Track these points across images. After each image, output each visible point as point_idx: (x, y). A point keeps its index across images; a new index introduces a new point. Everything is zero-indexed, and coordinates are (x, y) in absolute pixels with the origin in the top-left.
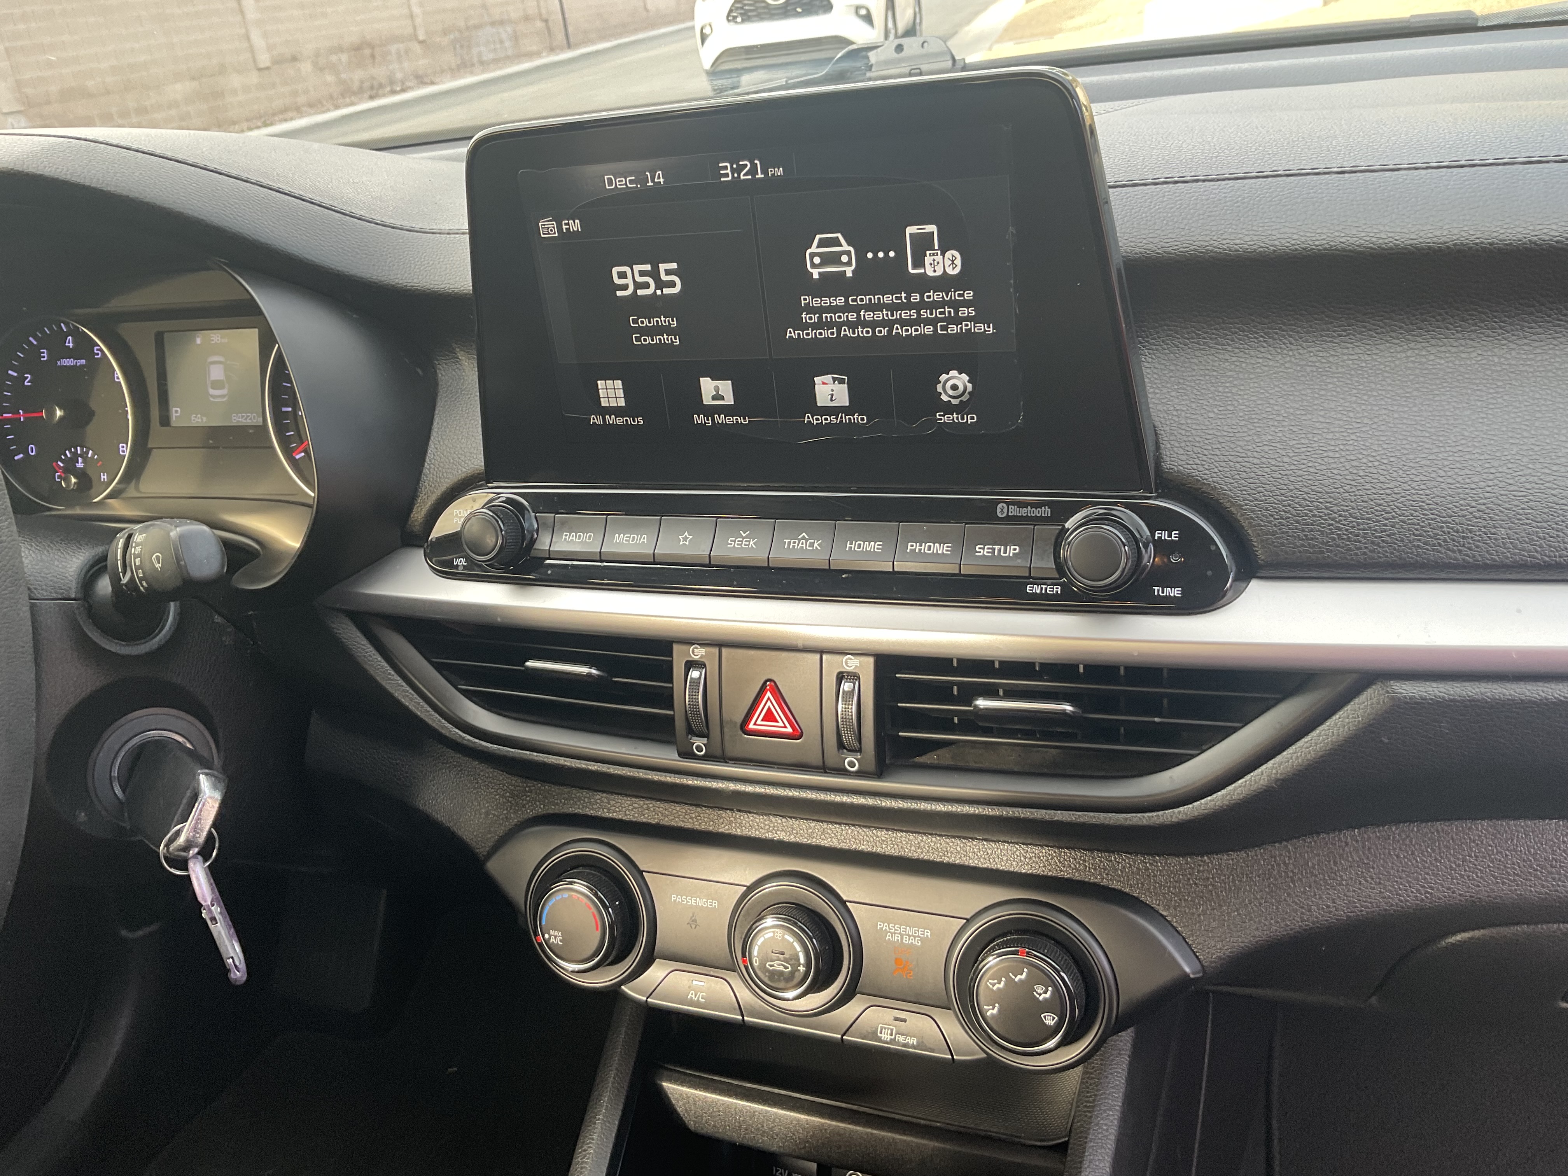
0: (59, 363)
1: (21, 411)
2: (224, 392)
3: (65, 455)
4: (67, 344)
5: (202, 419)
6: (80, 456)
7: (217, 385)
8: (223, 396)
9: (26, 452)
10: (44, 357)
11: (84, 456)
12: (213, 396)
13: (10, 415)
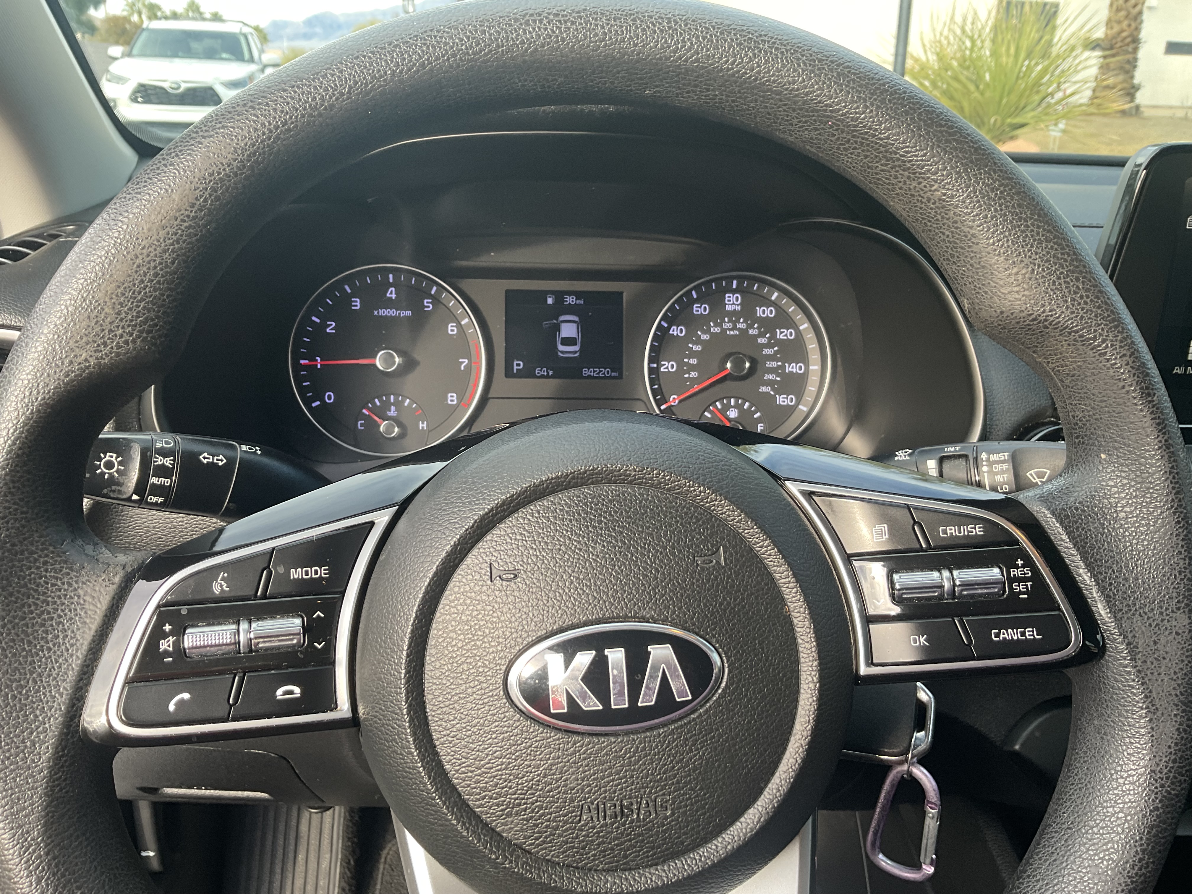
0: (376, 313)
1: (318, 358)
2: (577, 348)
3: (374, 404)
4: (388, 295)
5: (548, 373)
6: (393, 404)
7: (567, 341)
8: (575, 352)
9: (322, 400)
10: (356, 306)
11: (398, 405)
12: (562, 352)
13: (307, 361)
